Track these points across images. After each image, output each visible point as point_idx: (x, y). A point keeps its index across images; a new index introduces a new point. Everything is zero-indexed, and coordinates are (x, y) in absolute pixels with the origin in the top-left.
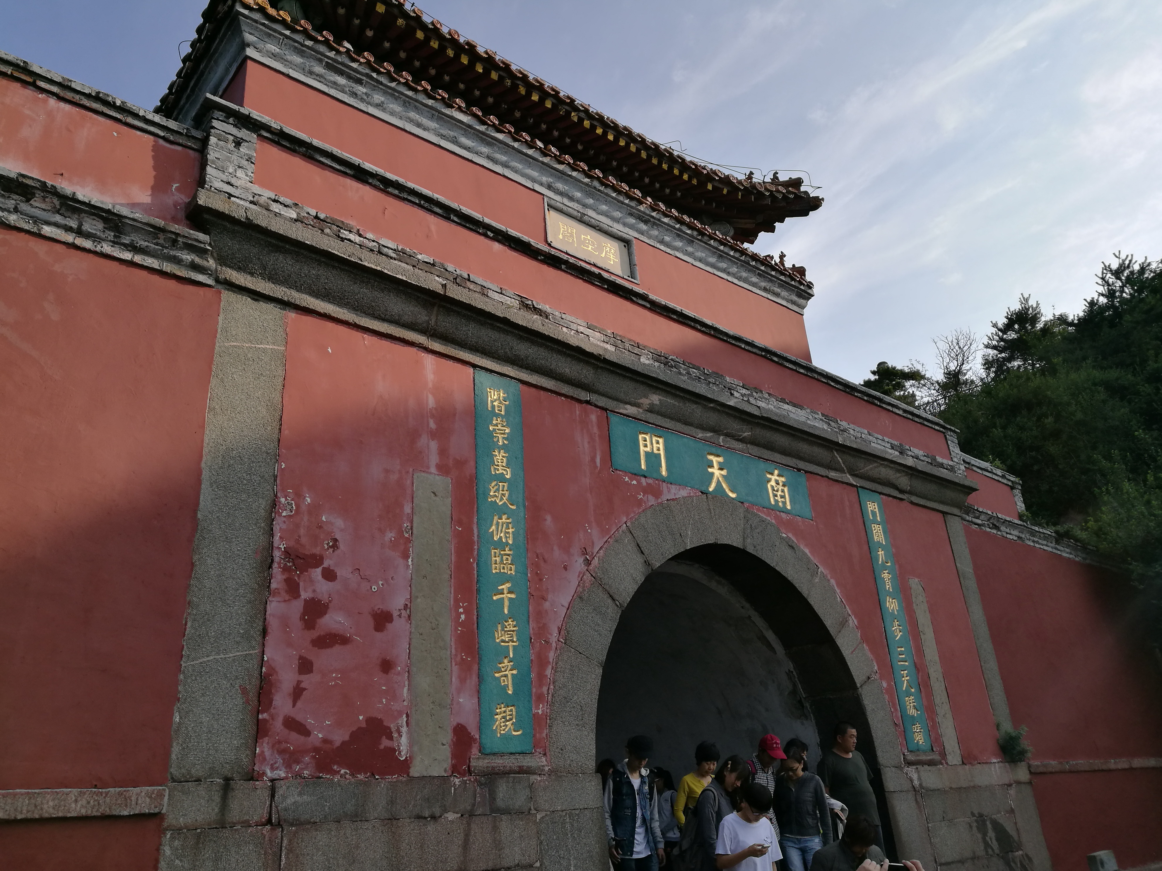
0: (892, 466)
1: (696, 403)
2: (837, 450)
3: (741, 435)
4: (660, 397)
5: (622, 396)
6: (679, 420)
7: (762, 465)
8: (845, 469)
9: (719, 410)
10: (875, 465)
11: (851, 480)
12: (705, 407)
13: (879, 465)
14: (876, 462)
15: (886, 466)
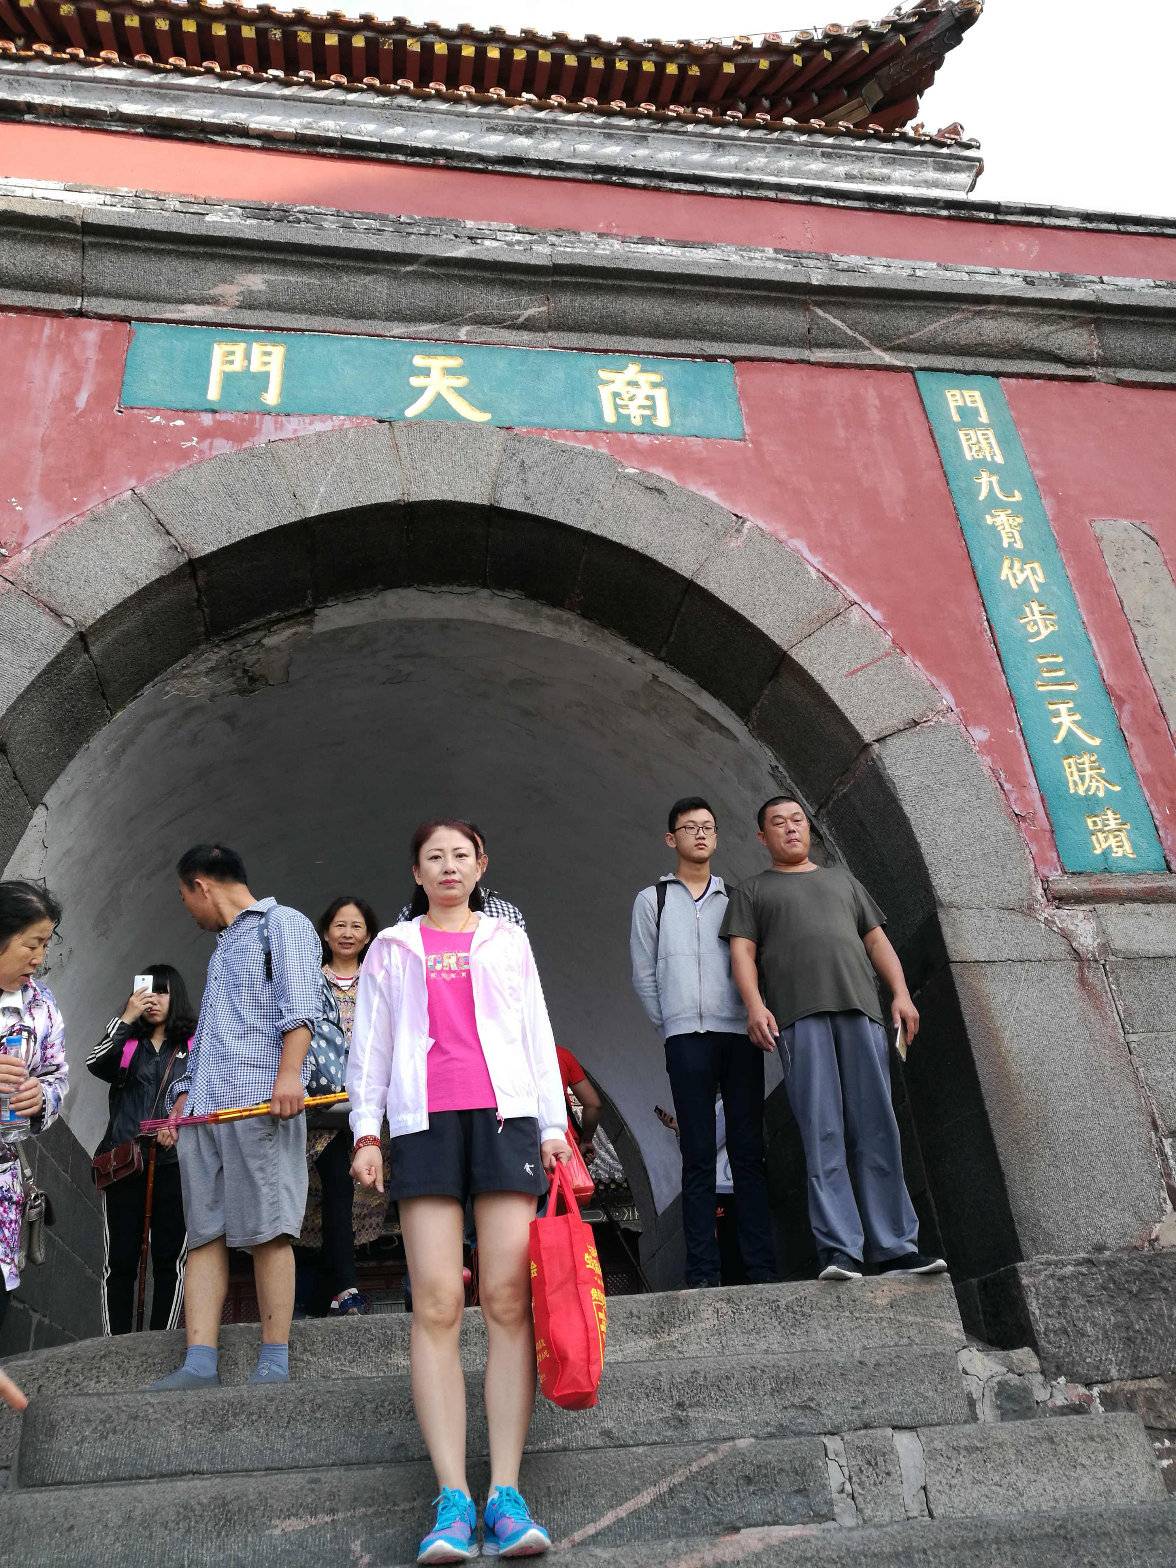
0: (1016, 310)
1: (369, 272)
2: (819, 304)
3: (519, 316)
4: (266, 277)
5: (164, 289)
6: (334, 313)
7: (589, 360)
8: (860, 338)
9: (434, 277)
10: (957, 316)
11: (888, 358)
12: (395, 275)
13: (970, 315)
14: (957, 310)
15: (994, 315)
